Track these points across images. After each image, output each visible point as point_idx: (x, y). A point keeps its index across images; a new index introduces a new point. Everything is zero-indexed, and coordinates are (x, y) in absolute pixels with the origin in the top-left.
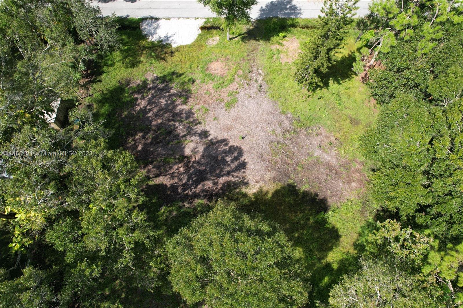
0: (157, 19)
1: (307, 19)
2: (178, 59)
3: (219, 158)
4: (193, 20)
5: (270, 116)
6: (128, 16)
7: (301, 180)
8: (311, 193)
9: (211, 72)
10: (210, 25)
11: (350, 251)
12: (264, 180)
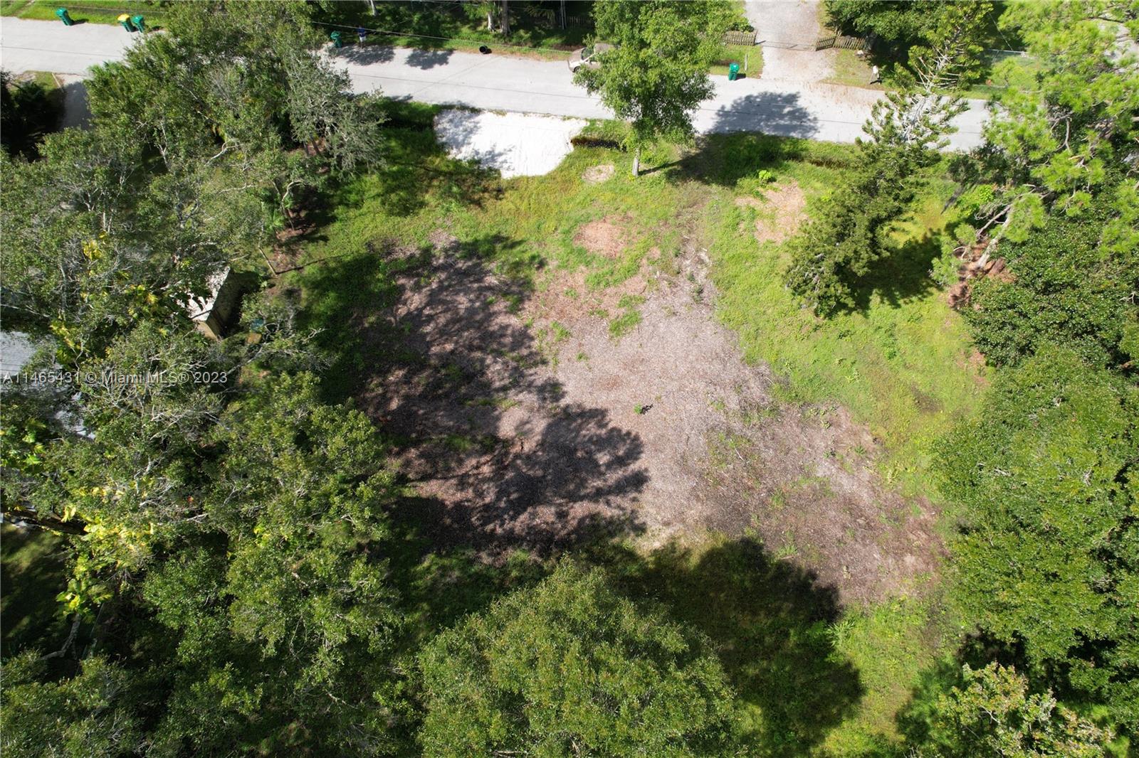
0: (475, 111)
1: (829, 145)
2: (512, 206)
3: (579, 454)
4: (557, 122)
5: (717, 366)
6: (410, 97)
7: (777, 532)
8: (800, 570)
9: (587, 245)
10: (595, 136)
11: (887, 733)
12: (683, 521)
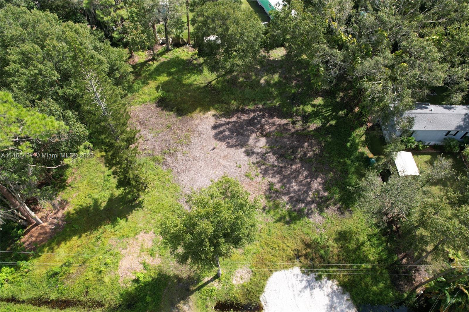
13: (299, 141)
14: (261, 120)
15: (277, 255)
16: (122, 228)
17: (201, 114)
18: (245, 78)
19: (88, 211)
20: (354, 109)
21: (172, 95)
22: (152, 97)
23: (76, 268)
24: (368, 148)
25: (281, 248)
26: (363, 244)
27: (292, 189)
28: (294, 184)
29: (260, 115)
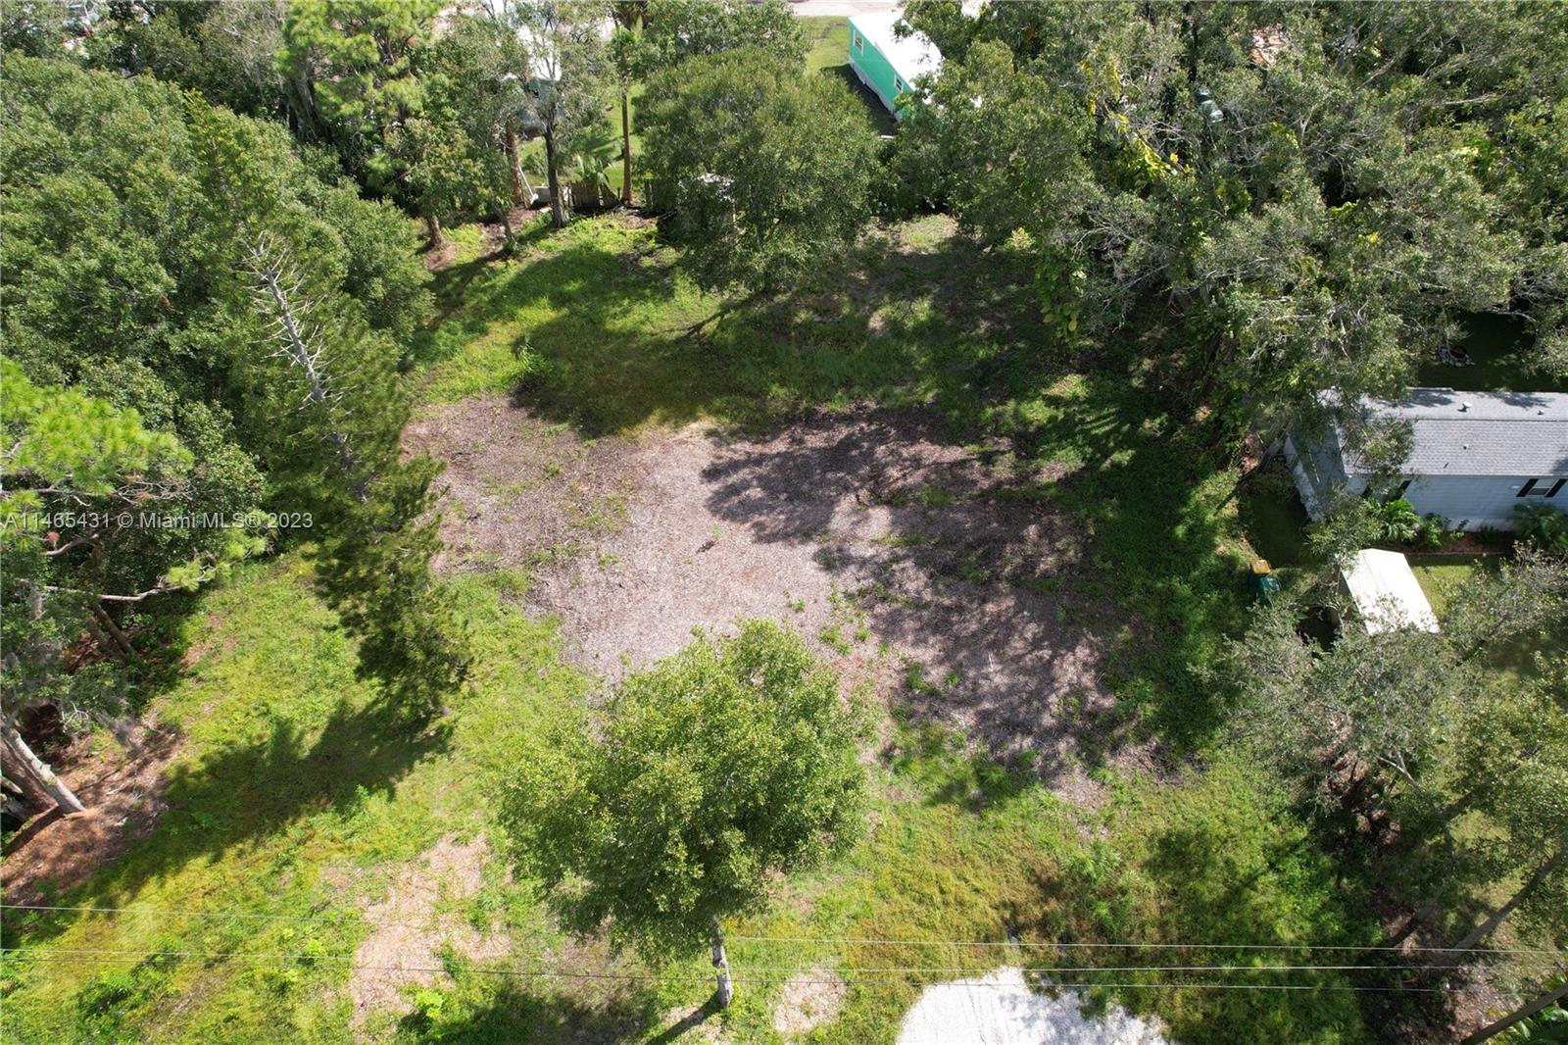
11: (499, 324)
13: (1006, 520)
14: (871, 451)
15: (938, 924)
16: (373, 825)
17: (666, 429)
18: (816, 311)
19: (254, 762)
20: (1194, 414)
21: (568, 367)
22: (499, 374)
23: (194, 976)
24: (1251, 542)
25: (951, 898)
26: (1251, 881)
27: (984, 684)
28: (992, 668)
29: (870, 434)
